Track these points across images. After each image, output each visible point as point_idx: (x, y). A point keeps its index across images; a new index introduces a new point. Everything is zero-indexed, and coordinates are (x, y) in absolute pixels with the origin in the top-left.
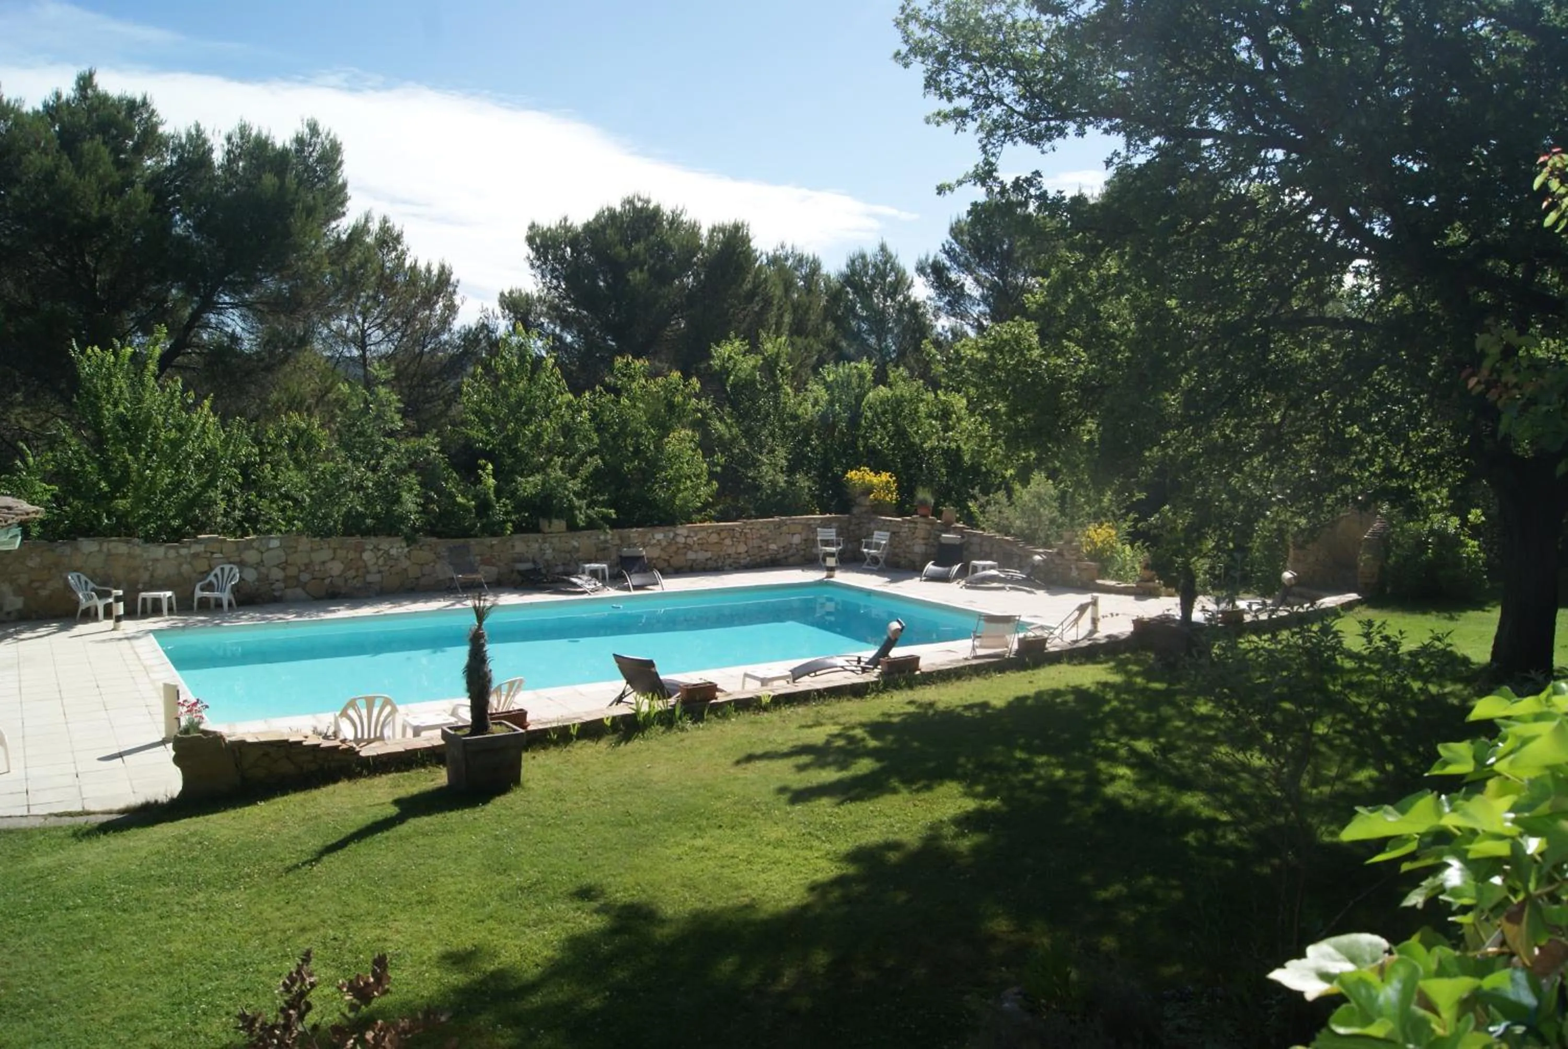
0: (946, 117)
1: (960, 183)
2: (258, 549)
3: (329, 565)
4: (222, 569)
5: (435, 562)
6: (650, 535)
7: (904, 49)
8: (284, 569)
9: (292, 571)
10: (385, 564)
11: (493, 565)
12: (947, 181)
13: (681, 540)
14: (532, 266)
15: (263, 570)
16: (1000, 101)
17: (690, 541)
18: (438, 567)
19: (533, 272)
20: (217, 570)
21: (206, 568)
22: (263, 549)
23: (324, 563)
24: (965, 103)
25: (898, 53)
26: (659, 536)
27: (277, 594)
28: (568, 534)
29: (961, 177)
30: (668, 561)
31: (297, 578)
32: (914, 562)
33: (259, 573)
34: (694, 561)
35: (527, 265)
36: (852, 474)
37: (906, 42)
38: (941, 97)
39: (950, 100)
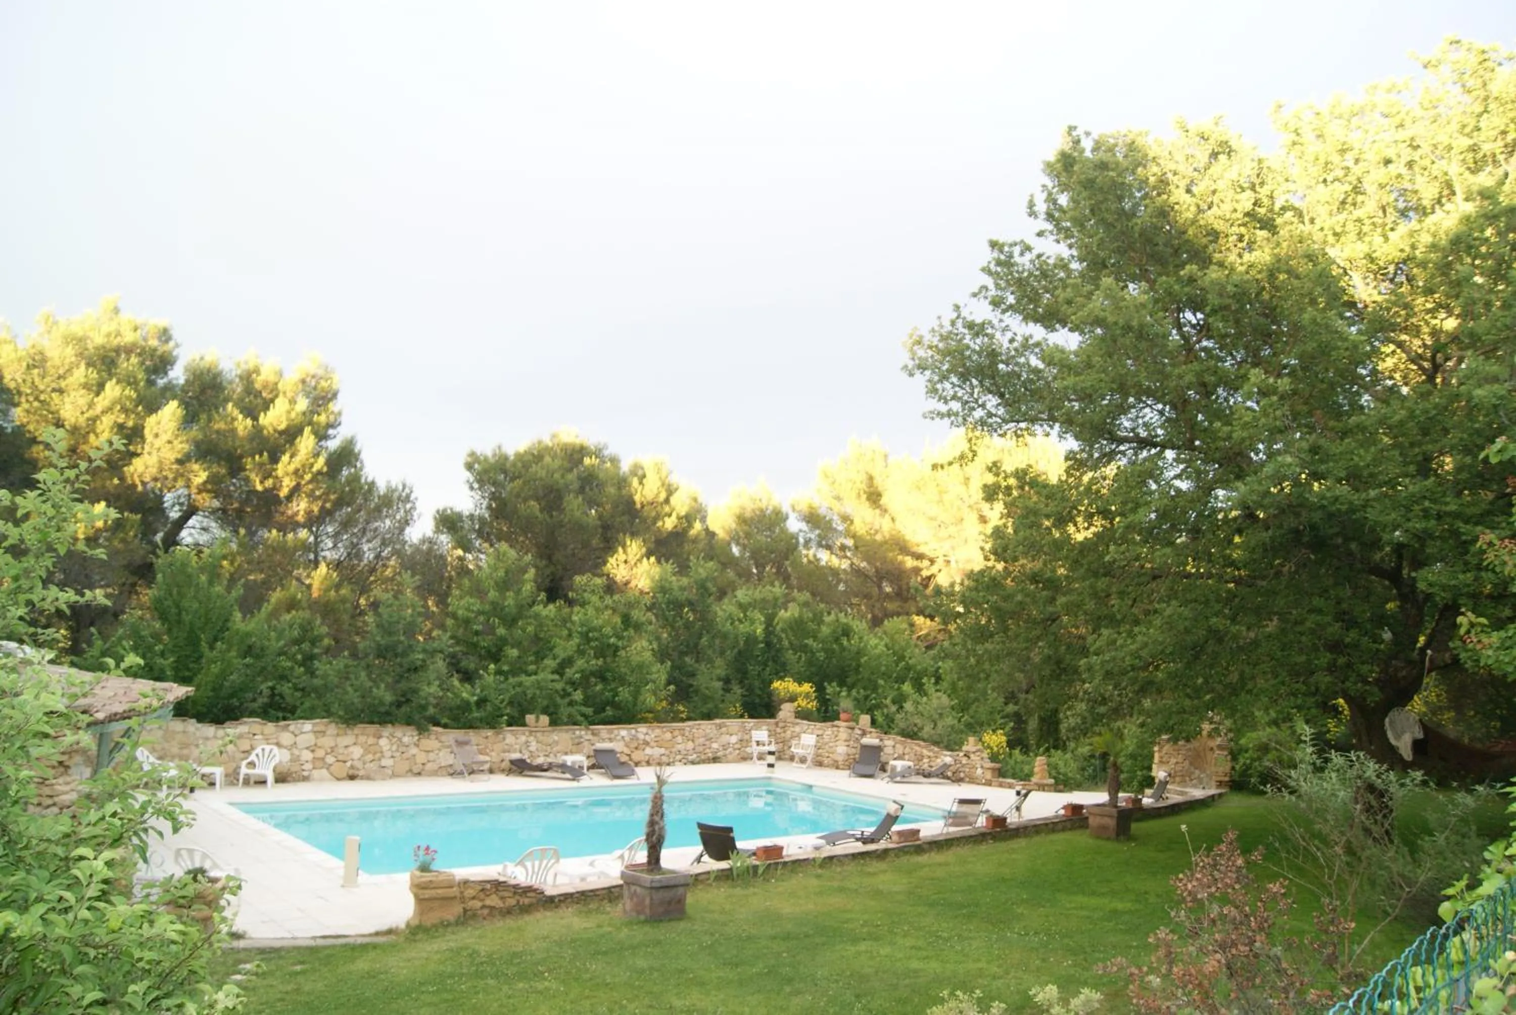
0: (941, 415)
1: (950, 464)
2: (293, 733)
3: (351, 749)
4: (263, 750)
5: (440, 750)
6: (616, 732)
7: (911, 364)
8: (313, 751)
9: (320, 753)
10: (397, 751)
11: (487, 754)
12: (940, 461)
13: (641, 736)
14: (472, 488)
15: (296, 752)
16: (983, 406)
17: (648, 738)
18: (441, 754)
19: (473, 493)
20: (258, 750)
21: (248, 748)
22: (297, 732)
23: (346, 747)
24: (956, 406)
25: (906, 367)
26: (624, 733)
27: (305, 774)
28: (550, 728)
29: (951, 459)
30: (629, 755)
31: (323, 759)
32: (836, 761)
33: (292, 754)
34: (651, 756)
35: (467, 487)
36: (776, 684)
37: (913, 359)
38: (939, 400)
39: (946, 402)
